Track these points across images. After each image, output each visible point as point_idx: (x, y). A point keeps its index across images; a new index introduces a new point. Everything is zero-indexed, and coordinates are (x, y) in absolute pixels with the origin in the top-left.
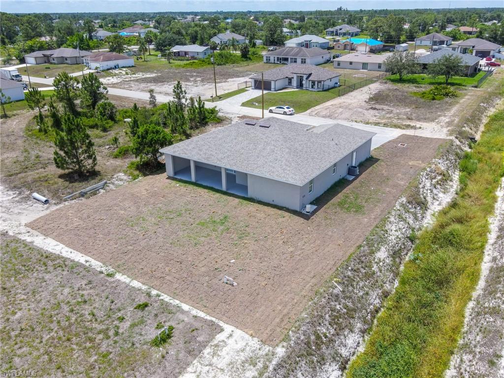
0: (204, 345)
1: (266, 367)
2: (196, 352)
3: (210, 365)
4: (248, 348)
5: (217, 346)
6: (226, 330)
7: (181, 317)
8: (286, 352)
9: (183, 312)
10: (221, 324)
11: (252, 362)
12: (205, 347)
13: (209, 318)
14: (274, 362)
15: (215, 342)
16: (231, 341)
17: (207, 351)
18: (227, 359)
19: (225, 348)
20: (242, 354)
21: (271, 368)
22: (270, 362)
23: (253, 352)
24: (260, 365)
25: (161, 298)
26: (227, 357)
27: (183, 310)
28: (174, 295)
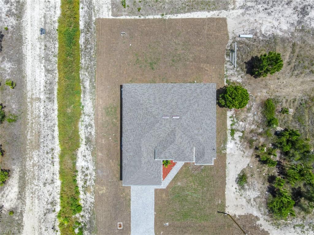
0: (112, 8)
1: (94, 11)
2: (112, 4)
3: (106, 4)
4: (101, 14)
5: (109, 10)
6: (111, 16)
7: (126, 13)
8: (92, 19)
9: (127, 15)
10: (114, 18)
11: (98, 11)
12: (112, 7)
13: (118, 18)
14: (93, 14)
15: (110, 10)
16: (107, 13)
17: (110, 7)
18: (104, 7)
19: (107, 10)
20: (102, 11)
21: (93, 12)
22: (94, 14)
23: (100, 14)
24: (96, 11)
25: (138, 16)
26: (104, 8)
27: (128, 16)
28: (136, 20)
